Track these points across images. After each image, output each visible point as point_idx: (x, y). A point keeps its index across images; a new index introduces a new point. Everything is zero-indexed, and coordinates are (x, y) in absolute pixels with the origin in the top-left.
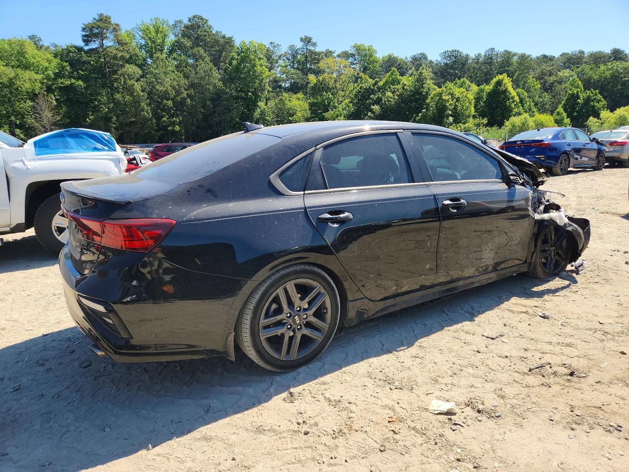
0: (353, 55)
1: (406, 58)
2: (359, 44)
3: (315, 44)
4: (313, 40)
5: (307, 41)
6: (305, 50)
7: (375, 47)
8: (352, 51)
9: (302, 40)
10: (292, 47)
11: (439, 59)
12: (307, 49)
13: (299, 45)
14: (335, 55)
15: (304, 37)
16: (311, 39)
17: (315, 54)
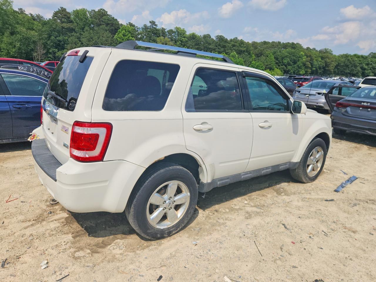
0: (175, 32)
1: (201, 36)
3: (157, 25)
4: (156, 23)
5: (153, 23)
7: (185, 30)
8: (174, 30)
9: (150, 22)
10: (145, 26)
11: (215, 39)
12: (153, 27)
13: (149, 24)
15: (151, 21)
16: (155, 22)
17: (157, 30)
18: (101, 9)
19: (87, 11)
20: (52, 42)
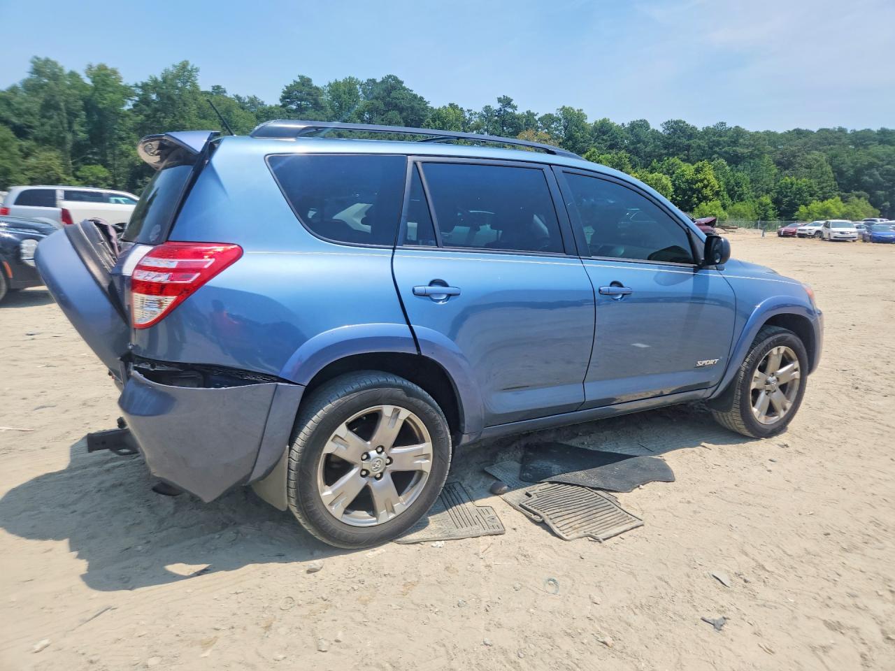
2: (567, 106)
6: (502, 112)
14: (537, 118)
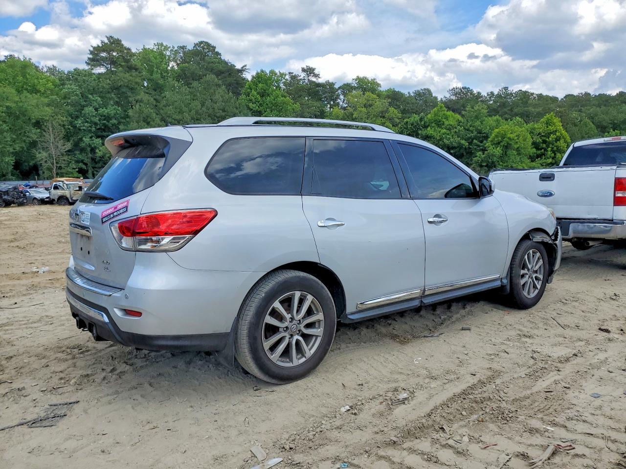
0: (355, 89)
1: (409, 93)
3: (317, 76)
4: (316, 72)
5: (309, 71)
7: (378, 81)
8: (353, 84)
12: (308, 79)
13: (301, 75)
15: (305, 67)
16: (314, 70)
17: (319, 85)
18: (201, 42)
19: (166, 48)
20: (87, 122)
